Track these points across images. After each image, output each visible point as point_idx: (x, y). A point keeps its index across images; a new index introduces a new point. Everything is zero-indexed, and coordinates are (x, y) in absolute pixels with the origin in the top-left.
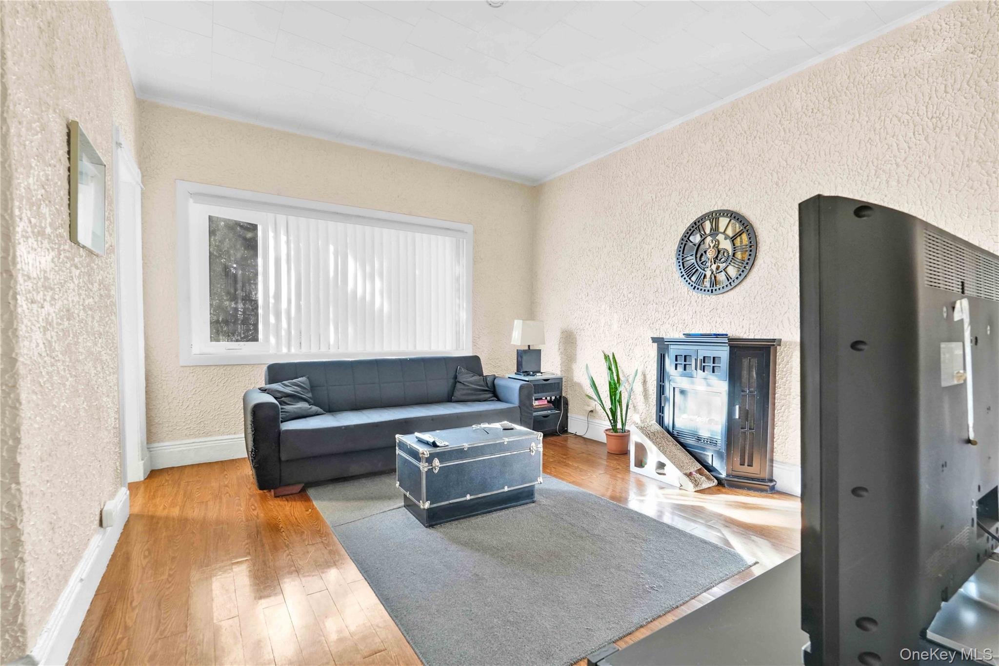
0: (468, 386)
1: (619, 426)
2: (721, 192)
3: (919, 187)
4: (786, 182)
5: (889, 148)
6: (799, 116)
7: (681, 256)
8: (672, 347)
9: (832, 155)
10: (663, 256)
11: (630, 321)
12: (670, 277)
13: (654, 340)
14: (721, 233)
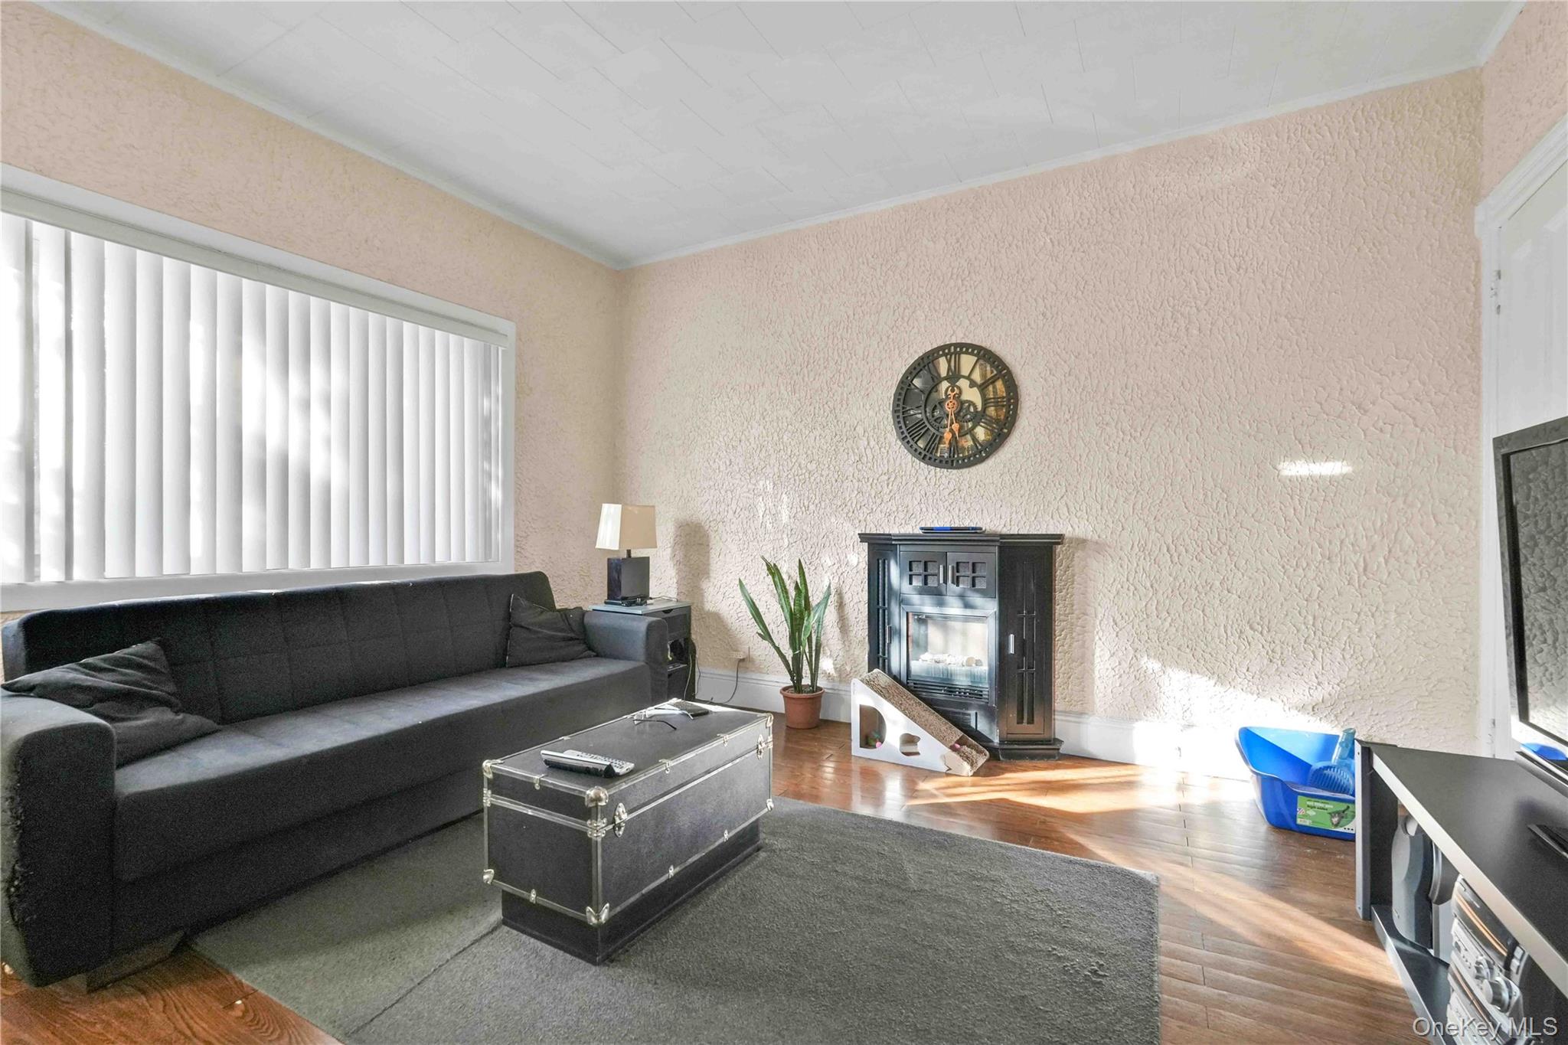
0: (538, 632)
1: (806, 681)
2: (961, 317)
3: (1224, 339)
4: (1057, 313)
5: (1186, 286)
6: (1071, 226)
7: (901, 408)
8: (902, 548)
9: (1117, 284)
10: (868, 407)
11: (812, 507)
12: (882, 440)
13: (864, 537)
14: (964, 377)
